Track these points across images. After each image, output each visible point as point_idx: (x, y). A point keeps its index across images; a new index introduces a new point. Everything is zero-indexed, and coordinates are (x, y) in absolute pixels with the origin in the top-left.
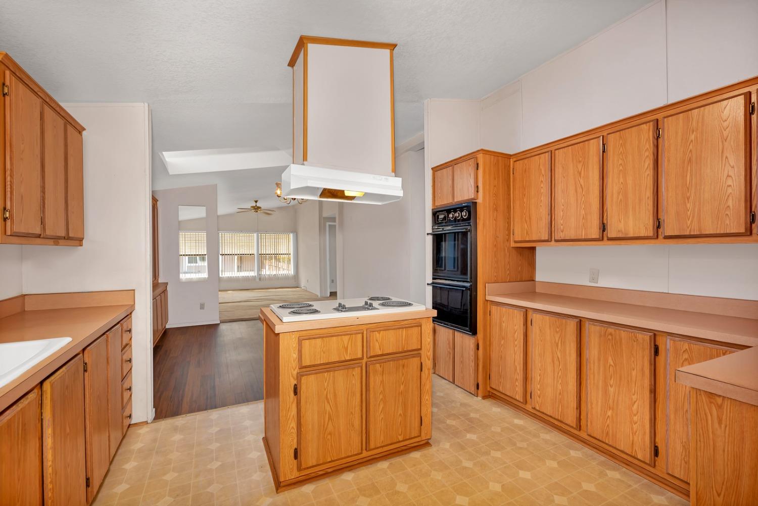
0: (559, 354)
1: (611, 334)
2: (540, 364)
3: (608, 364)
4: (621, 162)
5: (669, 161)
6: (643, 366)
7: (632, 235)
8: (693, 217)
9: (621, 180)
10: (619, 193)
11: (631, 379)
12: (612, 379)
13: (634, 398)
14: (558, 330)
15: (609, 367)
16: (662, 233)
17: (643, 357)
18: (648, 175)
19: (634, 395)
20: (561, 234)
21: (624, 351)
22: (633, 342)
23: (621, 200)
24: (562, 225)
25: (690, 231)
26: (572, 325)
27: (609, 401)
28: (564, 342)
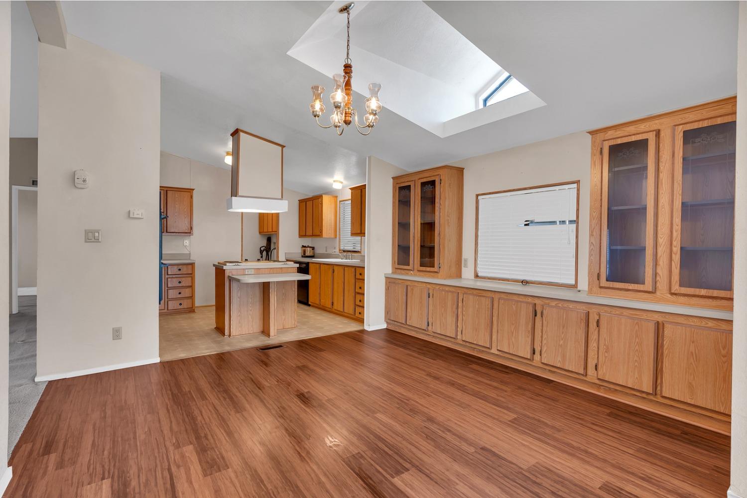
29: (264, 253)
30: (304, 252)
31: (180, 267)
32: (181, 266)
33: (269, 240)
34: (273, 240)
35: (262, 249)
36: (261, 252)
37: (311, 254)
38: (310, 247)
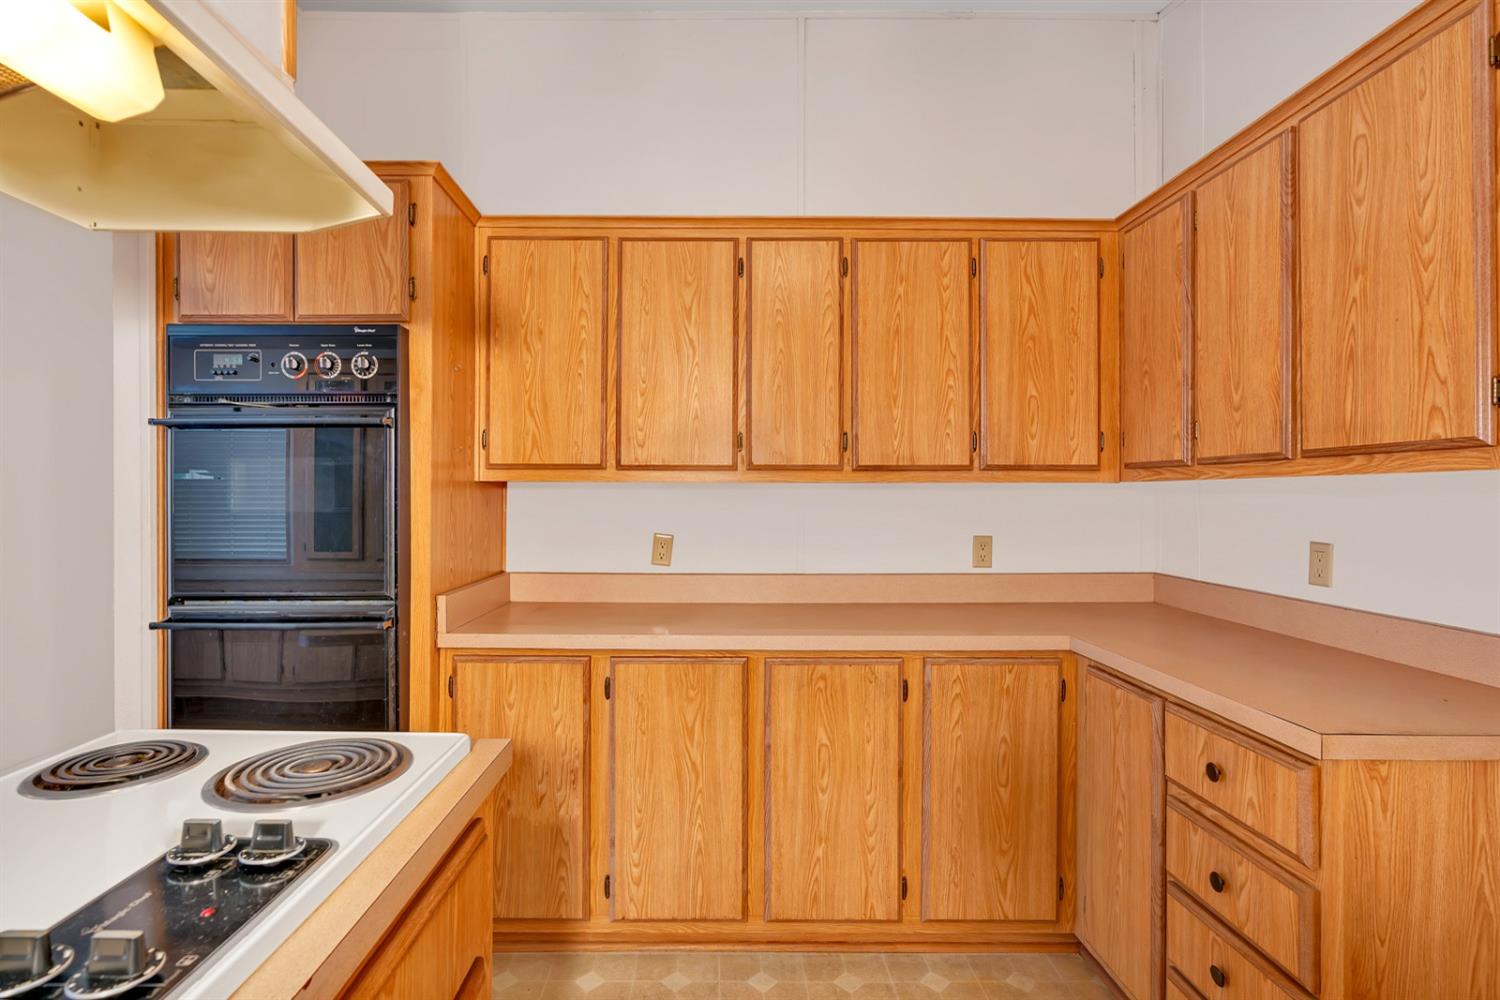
0: (695, 753)
1: (823, 677)
2: (639, 797)
3: (818, 744)
4: (778, 306)
5: (865, 324)
6: (887, 727)
7: (800, 463)
8: (902, 435)
9: (780, 344)
10: (775, 372)
11: (864, 761)
12: (826, 775)
13: (869, 798)
14: (692, 693)
15: (819, 751)
16: (849, 460)
17: (887, 710)
18: (831, 343)
19: (869, 793)
20: (639, 451)
21: (850, 708)
22: (868, 683)
23: (779, 386)
24: (641, 430)
25: (898, 460)
26: (729, 677)
27: (818, 825)
28: (709, 721)
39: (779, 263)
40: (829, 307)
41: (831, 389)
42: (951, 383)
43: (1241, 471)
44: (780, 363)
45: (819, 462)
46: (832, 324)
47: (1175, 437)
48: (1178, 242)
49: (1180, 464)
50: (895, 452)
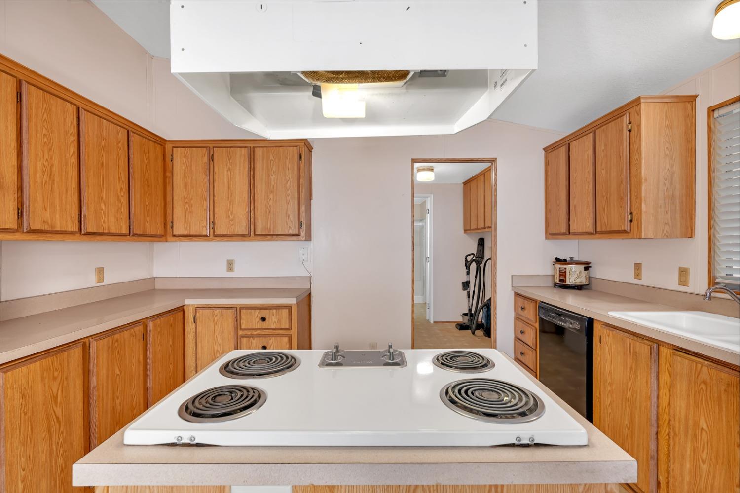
0: (58, 410)
3: (115, 375)
4: (45, 131)
5: (88, 156)
6: (139, 355)
7: (58, 229)
8: (105, 217)
9: (47, 156)
10: (44, 172)
11: (132, 375)
12: (119, 390)
14: (56, 374)
15: (116, 379)
18: (73, 162)
19: (134, 389)
22: (133, 337)
23: (46, 181)
25: (103, 230)
26: (75, 356)
28: (66, 388)
29: (473, 266)
30: (563, 274)
31: (264, 313)
32: (265, 311)
33: (481, 242)
34: (488, 244)
35: (469, 259)
36: (467, 265)
37: (582, 281)
38: (578, 263)
39: (45, 105)
40: (72, 141)
41: (74, 188)
42: (122, 194)
43: (229, 239)
44: (47, 167)
45: (69, 229)
46: (74, 151)
47: (203, 227)
48: (204, 162)
49: (206, 236)
50: (102, 225)
